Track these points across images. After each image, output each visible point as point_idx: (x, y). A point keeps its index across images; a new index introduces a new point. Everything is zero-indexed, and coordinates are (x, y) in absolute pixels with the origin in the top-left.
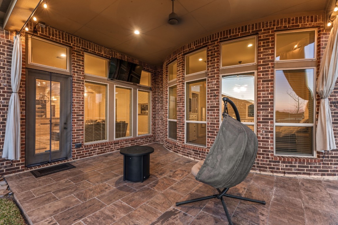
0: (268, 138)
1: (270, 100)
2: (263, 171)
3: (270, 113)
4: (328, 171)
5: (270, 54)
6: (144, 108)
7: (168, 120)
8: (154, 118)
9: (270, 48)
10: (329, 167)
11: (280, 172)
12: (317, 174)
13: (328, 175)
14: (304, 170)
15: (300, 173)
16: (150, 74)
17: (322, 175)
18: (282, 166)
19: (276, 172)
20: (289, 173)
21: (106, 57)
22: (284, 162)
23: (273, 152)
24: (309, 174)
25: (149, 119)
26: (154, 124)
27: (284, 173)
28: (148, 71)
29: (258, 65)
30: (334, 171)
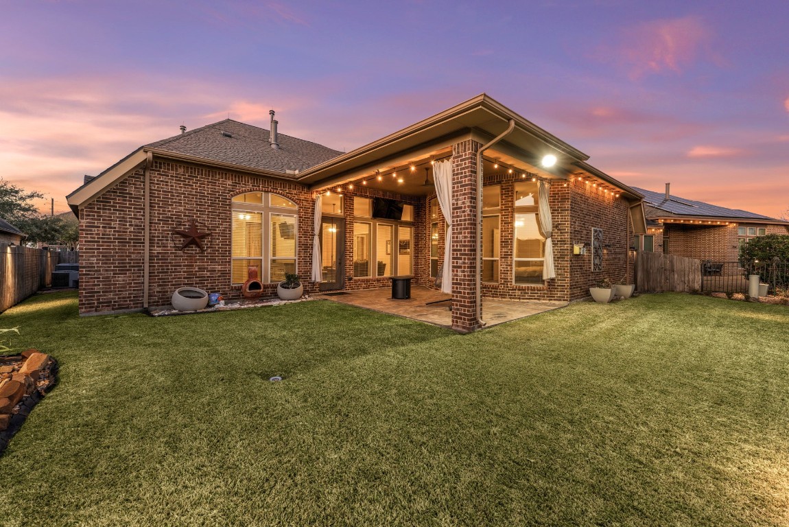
0: (508, 271)
1: (510, 239)
2: (504, 298)
3: (510, 249)
4: (554, 297)
5: (510, 201)
6: (404, 246)
7: (431, 258)
8: (416, 257)
9: (510, 196)
10: (556, 294)
11: (516, 298)
12: (546, 300)
13: (555, 300)
14: (534, 296)
15: (532, 299)
16: (412, 207)
17: (550, 300)
18: (518, 293)
19: (513, 298)
20: (523, 299)
21: (371, 198)
22: (519, 290)
23: (511, 282)
24: (539, 299)
25: (411, 258)
26: (417, 264)
27: (520, 299)
28: (410, 204)
29: (502, 210)
30: (560, 297)
